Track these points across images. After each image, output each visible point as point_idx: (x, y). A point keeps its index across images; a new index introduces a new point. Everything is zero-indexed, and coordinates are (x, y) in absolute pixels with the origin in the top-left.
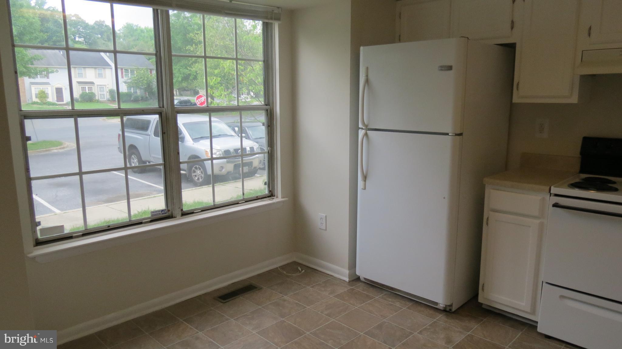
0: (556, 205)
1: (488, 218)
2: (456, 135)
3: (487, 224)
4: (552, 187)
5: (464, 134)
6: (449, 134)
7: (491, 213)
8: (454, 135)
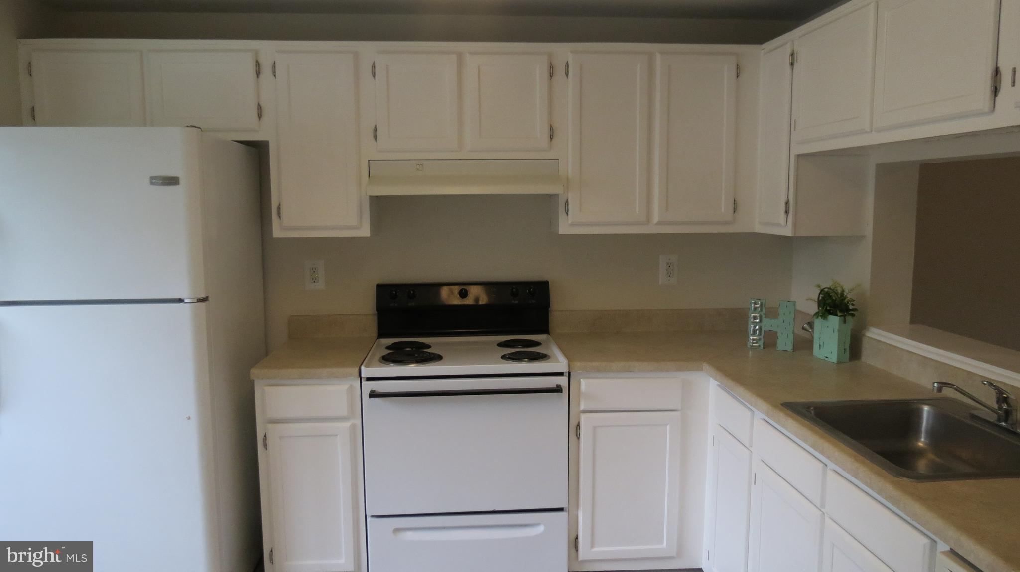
0: (373, 395)
1: (265, 436)
2: (200, 301)
3: (265, 445)
4: (363, 367)
5: (210, 299)
6: (186, 301)
7: (270, 426)
8: (195, 301)
